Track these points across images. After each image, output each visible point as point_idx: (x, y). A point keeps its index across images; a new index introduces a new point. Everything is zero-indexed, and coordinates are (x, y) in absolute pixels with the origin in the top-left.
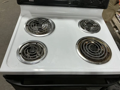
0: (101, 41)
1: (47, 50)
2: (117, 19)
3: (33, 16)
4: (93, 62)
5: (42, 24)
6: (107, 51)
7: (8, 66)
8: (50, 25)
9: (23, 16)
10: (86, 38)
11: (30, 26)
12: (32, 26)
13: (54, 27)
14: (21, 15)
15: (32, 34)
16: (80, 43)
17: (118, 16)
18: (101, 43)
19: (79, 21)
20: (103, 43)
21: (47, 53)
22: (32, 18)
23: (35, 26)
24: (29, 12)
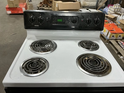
0: (101, 57)
1: (49, 64)
2: (120, 46)
3: (37, 39)
4: (93, 75)
5: (46, 44)
6: (106, 65)
7: (11, 78)
8: (53, 45)
9: (29, 39)
10: (86, 55)
11: (34, 46)
12: (36, 46)
13: (56, 47)
14: (27, 38)
15: (35, 52)
16: (80, 59)
17: (120, 43)
18: (100, 58)
19: (79, 41)
20: (102, 58)
21: (48, 67)
22: (36, 40)
23: (39, 46)
24: (34, 36)
